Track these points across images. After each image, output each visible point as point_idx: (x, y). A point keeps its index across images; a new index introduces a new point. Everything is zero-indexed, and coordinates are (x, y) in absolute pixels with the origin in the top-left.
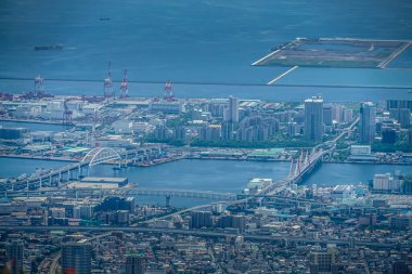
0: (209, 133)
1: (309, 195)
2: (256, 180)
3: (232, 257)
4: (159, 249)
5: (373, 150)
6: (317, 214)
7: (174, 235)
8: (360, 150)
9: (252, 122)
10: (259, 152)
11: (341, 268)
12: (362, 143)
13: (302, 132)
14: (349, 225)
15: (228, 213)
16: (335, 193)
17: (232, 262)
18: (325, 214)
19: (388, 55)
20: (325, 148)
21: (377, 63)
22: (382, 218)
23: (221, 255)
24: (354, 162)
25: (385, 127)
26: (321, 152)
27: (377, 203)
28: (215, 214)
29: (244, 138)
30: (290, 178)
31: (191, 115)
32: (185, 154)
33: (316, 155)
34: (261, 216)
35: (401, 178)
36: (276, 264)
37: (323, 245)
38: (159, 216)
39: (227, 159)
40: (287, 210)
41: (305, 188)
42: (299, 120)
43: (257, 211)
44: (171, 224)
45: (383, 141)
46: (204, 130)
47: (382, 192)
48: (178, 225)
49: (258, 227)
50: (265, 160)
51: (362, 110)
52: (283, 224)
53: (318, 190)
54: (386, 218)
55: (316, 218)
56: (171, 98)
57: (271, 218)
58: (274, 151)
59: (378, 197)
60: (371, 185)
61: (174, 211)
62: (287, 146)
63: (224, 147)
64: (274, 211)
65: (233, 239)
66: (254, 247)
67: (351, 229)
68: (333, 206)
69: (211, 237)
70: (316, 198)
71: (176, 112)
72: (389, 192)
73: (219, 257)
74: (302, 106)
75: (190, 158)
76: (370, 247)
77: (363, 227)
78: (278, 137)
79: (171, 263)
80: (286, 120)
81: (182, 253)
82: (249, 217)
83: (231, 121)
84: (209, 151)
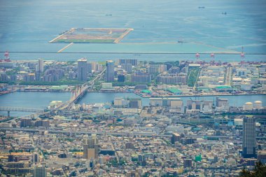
0: (29, 77)
1: (81, 109)
2: (54, 102)
3: (43, 142)
4: (5, 138)
5: (113, 85)
6: (86, 119)
7: (13, 131)
8: (107, 85)
9: (51, 72)
10: (54, 87)
11: (99, 146)
12: (108, 82)
13: (76, 76)
14: (103, 124)
15: (40, 119)
16: (94, 107)
17: (43, 144)
18: (90, 118)
19: (119, 36)
20: (89, 84)
21: (114, 41)
22: (119, 120)
23: (37, 141)
24: (104, 92)
25: (119, 73)
26: (87, 87)
27: (116, 113)
28: (33, 119)
29: (47, 80)
30: (72, 100)
31: (18, 69)
32: (17, 89)
33: (84, 89)
34: (57, 120)
35: (128, 99)
36: (66, 145)
37: (89, 135)
38: (4, 121)
39: (38, 91)
40: (70, 117)
41: (79, 106)
42: (75, 70)
43: (55, 118)
44: (11, 125)
45: (118, 81)
46: (26, 76)
47: (119, 107)
48: (14, 126)
49: (56, 126)
50: (58, 91)
51: (107, 65)
52: (69, 124)
53: (86, 106)
54: (121, 120)
55: (85, 121)
56: (8, 60)
57: (62, 122)
58: (62, 87)
59: (117, 109)
60: (113, 103)
61: (12, 118)
62: (69, 84)
63: (36, 85)
64: (63, 118)
65: (43, 132)
66: (54, 136)
67: (103, 126)
68: (93, 115)
69: (32, 132)
70: (85, 110)
71: (11, 67)
72: (123, 107)
73: (36, 142)
74: (76, 63)
75: (19, 91)
76: (114, 135)
77: (109, 125)
78: (64, 79)
79: (11, 145)
80: (68, 70)
81: (17, 140)
82: (51, 121)
83: (40, 72)
84: (29, 87)
